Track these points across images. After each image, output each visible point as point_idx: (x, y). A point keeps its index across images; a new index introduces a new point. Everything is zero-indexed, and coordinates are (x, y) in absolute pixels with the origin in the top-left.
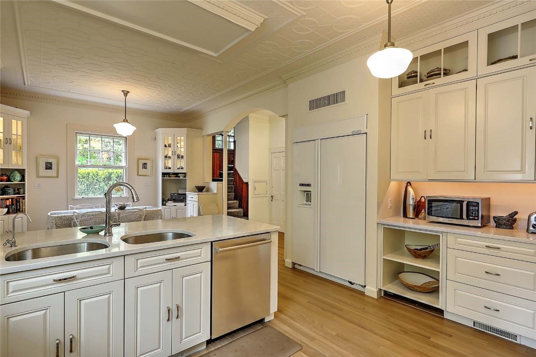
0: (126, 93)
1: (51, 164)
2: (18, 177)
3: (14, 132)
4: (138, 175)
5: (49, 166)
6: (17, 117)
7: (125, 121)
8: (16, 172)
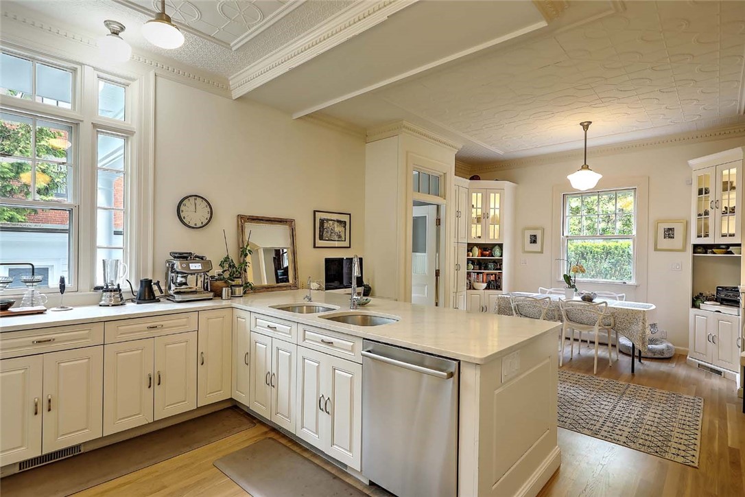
0: (586, 126)
1: (535, 236)
2: (497, 252)
3: (492, 206)
4: (656, 249)
5: (534, 240)
6: (495, 190)
7: (585, 167)
8: (497, 247)
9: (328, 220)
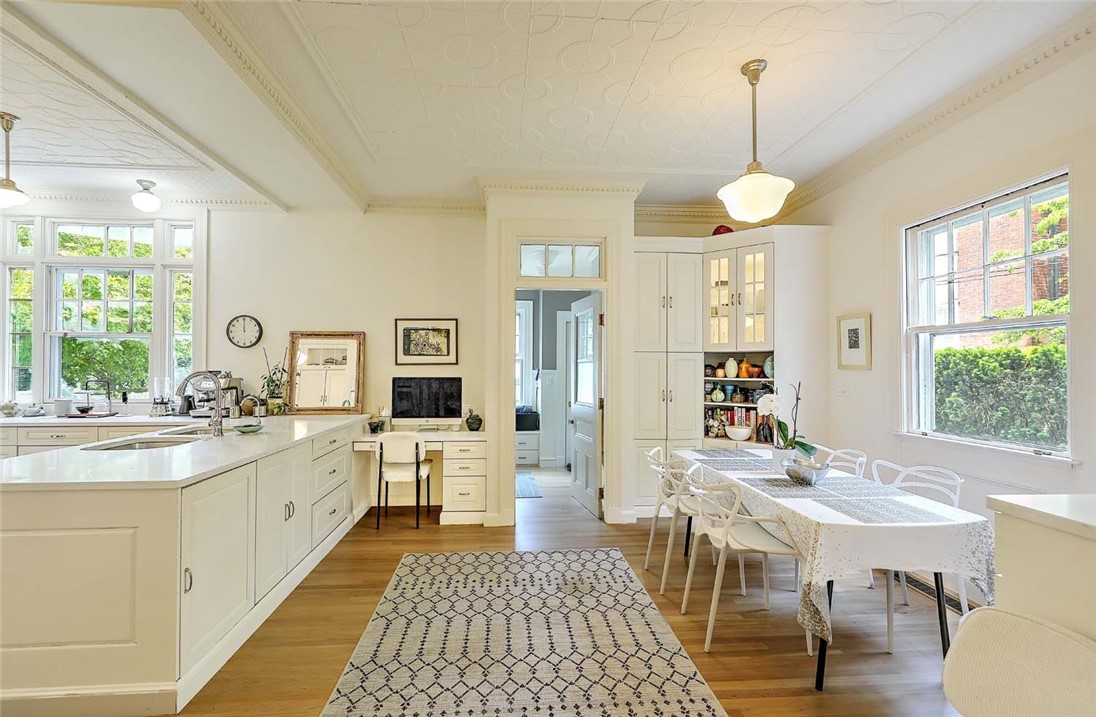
1: (856, 332)
3: (749, 278)
5: (854, 340)
6: (753, 248)
9: (416, 330)
